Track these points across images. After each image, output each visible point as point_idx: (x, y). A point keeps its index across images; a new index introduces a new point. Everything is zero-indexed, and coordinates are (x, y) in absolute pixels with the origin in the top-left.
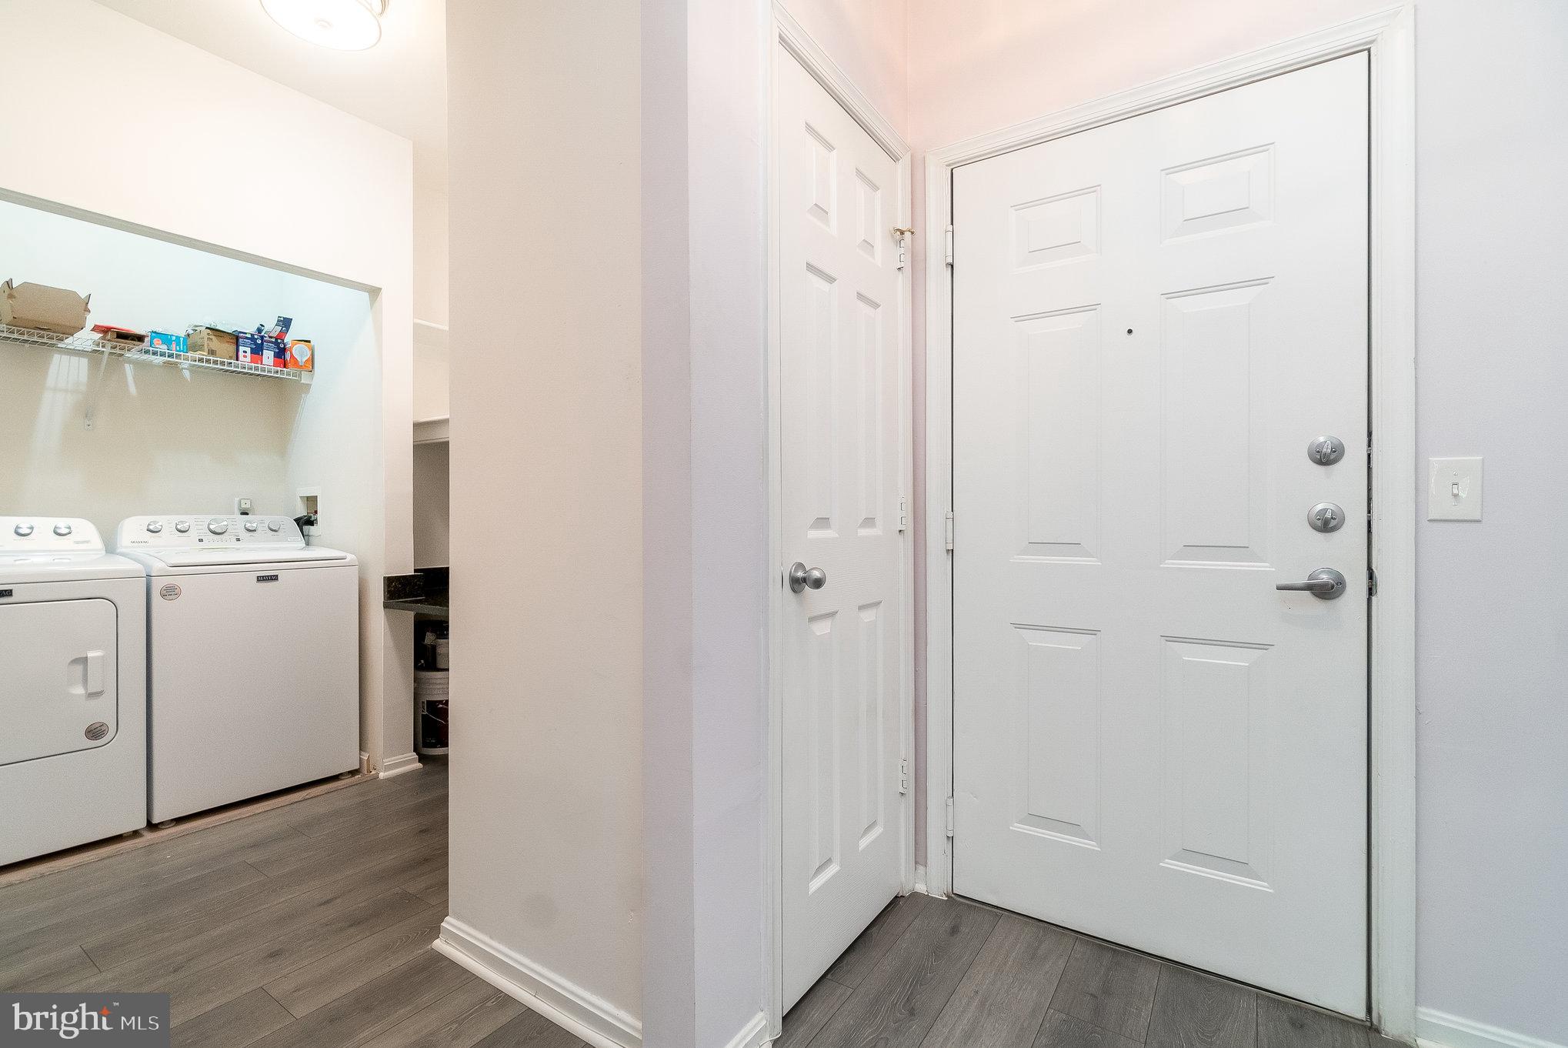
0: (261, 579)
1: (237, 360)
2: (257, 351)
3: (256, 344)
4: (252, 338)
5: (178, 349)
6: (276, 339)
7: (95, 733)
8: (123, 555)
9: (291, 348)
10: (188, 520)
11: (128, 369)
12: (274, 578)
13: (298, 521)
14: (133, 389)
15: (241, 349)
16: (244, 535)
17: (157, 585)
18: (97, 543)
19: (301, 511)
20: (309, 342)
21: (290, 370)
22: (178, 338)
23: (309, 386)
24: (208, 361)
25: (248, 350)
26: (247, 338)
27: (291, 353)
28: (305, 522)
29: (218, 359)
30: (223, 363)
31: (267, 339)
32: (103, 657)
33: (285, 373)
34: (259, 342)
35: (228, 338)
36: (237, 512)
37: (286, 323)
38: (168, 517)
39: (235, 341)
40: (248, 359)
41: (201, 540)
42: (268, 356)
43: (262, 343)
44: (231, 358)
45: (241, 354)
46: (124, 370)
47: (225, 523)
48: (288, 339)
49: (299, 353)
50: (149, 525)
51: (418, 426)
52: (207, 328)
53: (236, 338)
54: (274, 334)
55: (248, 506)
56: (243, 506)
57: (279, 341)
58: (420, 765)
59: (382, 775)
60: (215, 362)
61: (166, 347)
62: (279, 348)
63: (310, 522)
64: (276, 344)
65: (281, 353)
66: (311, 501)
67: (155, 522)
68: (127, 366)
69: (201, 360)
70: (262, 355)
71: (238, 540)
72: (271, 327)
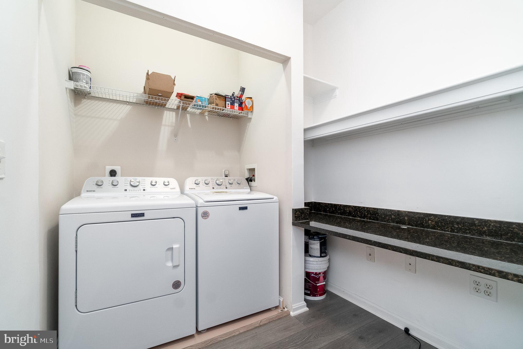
0: (241, 209)
1: (226, 108)
2: (232, 104)
3: (232, 100)
4: (231, 98)
5: (205, 103)
6: (239, 98)
7: (177, 285)
8: (187, 195)
9: (245, 101)
10: (209, 179)
11: (188, 116)
12: (245, 208)
13: (247, 179)
14: (189, 125)
15: (227, 103)
16: (228, 186)
17: (200, 211)
18: (178, 189)
19: (247, 175)
20: (251, 98)
21: (245, 111)
22: (205, 98)
23: (251, 118)
24: (216, 109)
25: (229, 103)
26: (229, 98)
27: (245, 104)
28: (250, 180)
29: (219, 107)
30: (221, 109)
31: (236, 98)
32: (179, 248)
33: (243, 113)
34: (233, 99)
35: (222, 98)
36: (224, 176)
37: (243, 90)
38: (202, 178)
39: (224, 100)
40: (229, 107)
41: (213, 188)
42: (236, 105)
43: (234, 100)
44: (223, 107)
45: (227, 105)
46: (187, 115)
47: (222, 181)
48: (243, 98)
49: (248, 103)
50: (195, 181)
51: (306, 130)
52: (215, 94)
53: (225, 98)
54: (239, 96)
55: (227, 173)
56: (226, 173)
57: (240, 99)
58: (307, 309)
59: (292, 314)
60: (218, 109)
61: (201, 103)
62: (240, 102)
63: (251, 181)
64: (239, 100)
65: (241, 104)
66: (252, 171)
67: (197, 180)
68: (188, 115)
69: (213, 108)
70: (234, 105)
71: (226, 188)
72: (237, 93)
